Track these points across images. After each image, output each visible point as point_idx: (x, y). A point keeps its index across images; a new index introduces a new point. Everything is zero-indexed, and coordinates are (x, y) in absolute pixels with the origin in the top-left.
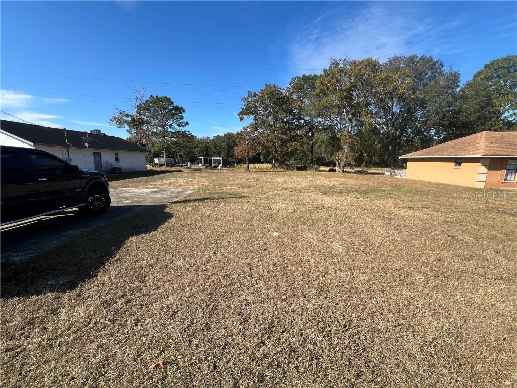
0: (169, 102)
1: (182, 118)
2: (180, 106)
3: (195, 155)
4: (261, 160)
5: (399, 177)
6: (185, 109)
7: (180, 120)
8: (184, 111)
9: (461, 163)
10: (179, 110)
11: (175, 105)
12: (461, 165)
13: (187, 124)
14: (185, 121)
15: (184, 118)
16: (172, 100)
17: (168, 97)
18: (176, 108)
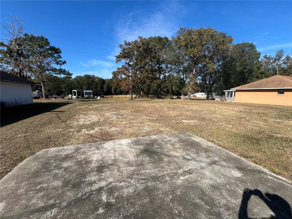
0: (46, 42)
1: (60, 57)
2: (57, 48)
3: (61, 90)
4: (113, 93)
5: (229, 101)
7: (58, 59)
8: (60, 52)
9: (284, 92)
10: (57, 51)
11: (51, 46)
12: (283, 94)
13: (65, 62)
14: (63, 60)
15: (62, 57)
16: (49, 41)
17: (45, 37)
18: (53, 49)
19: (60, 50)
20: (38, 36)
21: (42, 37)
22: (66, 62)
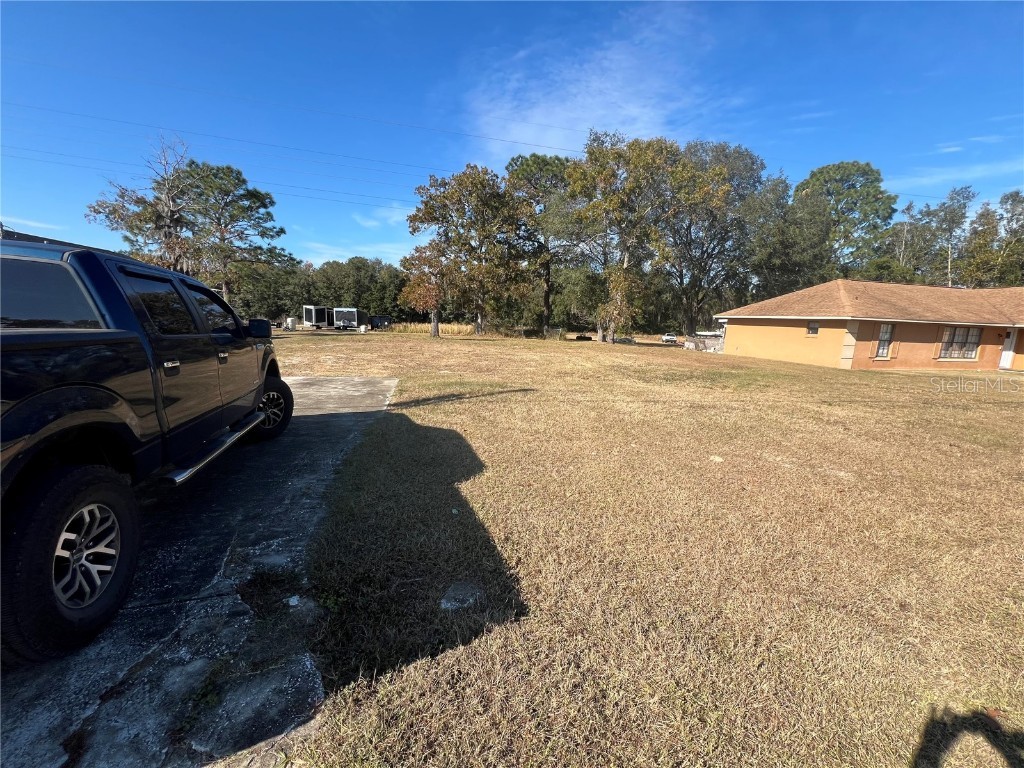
0: (238, 179)
1: (270, 217)
2: (263, 191)
3: (280, 303)
5: (712, 350)
6: (275, 200)
7: (266, 221)
8: (272, 203)
9: (817, 329)
10: (260, 199)
11: (250, 188)
12: (817, 333)
13: (282, 231)
14: (278, 224)
15: (275, 218)
16: (245, 176)
17: (235, 167)
18: (253, 195)
19: (270, 198)
20: (220, 165)
21: (228, 168)
22: (286, 230)
